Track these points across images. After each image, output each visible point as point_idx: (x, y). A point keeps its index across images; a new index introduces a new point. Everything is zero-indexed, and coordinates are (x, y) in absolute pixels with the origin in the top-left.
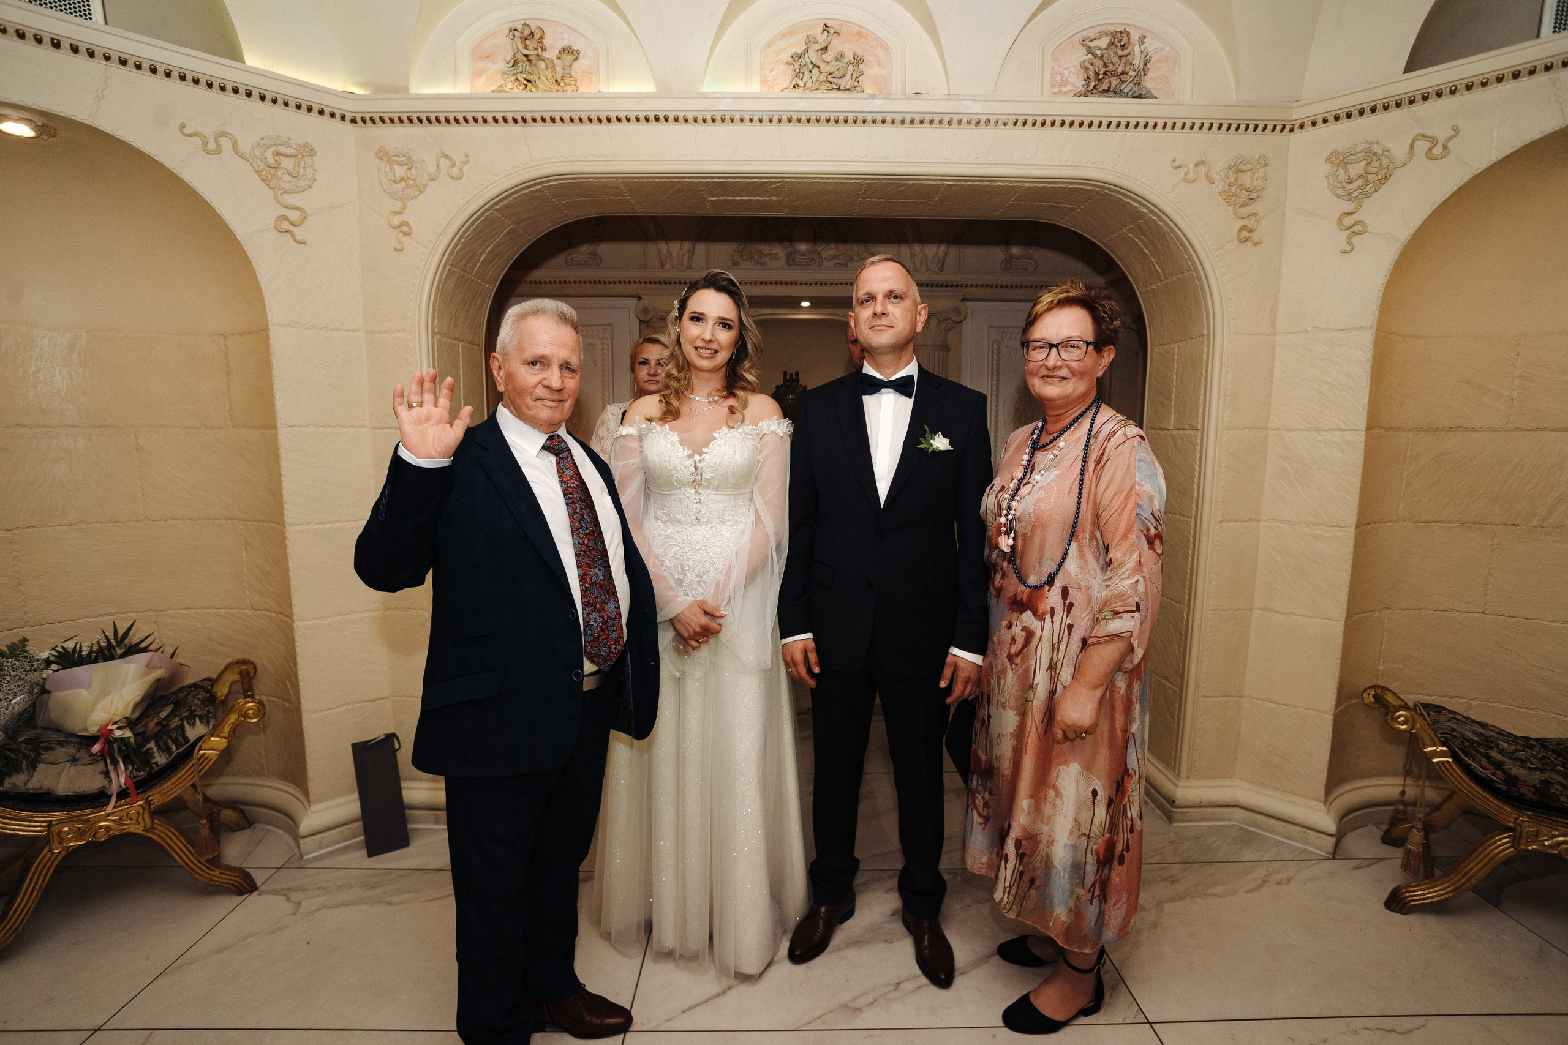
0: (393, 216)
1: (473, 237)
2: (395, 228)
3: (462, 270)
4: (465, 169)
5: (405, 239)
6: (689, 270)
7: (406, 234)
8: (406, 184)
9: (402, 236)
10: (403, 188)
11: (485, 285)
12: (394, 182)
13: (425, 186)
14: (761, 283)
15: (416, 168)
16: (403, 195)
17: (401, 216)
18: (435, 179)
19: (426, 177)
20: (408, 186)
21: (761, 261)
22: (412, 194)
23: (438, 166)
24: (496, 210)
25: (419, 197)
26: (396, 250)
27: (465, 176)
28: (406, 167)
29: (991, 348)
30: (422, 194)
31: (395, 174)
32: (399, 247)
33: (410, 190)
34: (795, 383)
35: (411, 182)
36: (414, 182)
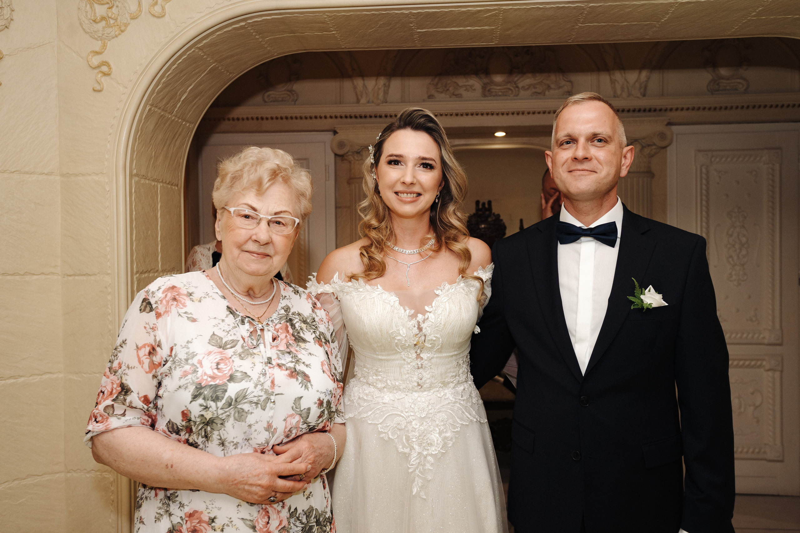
0: (92, 56)
1: (174, 76)
2: (94, 68)
3: (163, 110)
4: (167, 7)
5: (104, 80)
6: (384, 104)
7: (105, 74)
8: (107, 24)
9: (101, 77)
10: (104, 28)
11: (185, 124)
12: (94, 21)
13: (126, 25)
14: (457, 115)
15: (117, 7)
16: (103, 35)
17: (101, 56)
18: (137, 18)
19: (127, 16)
20: (109, 26)
21: (456, 93)
22: (113, 34)
23: (139, 4)
24: (198, 48)
25: (120, 37)
26: (95, 90)
27: (167, 14)
28: (107, 6)
29: (699, 172)
30: (123, 34)
31: (95, 13)
32: (98, 88)
33: (111, 29)
34: (487, 213)
35: (112, 22)
36: (114, 21)
